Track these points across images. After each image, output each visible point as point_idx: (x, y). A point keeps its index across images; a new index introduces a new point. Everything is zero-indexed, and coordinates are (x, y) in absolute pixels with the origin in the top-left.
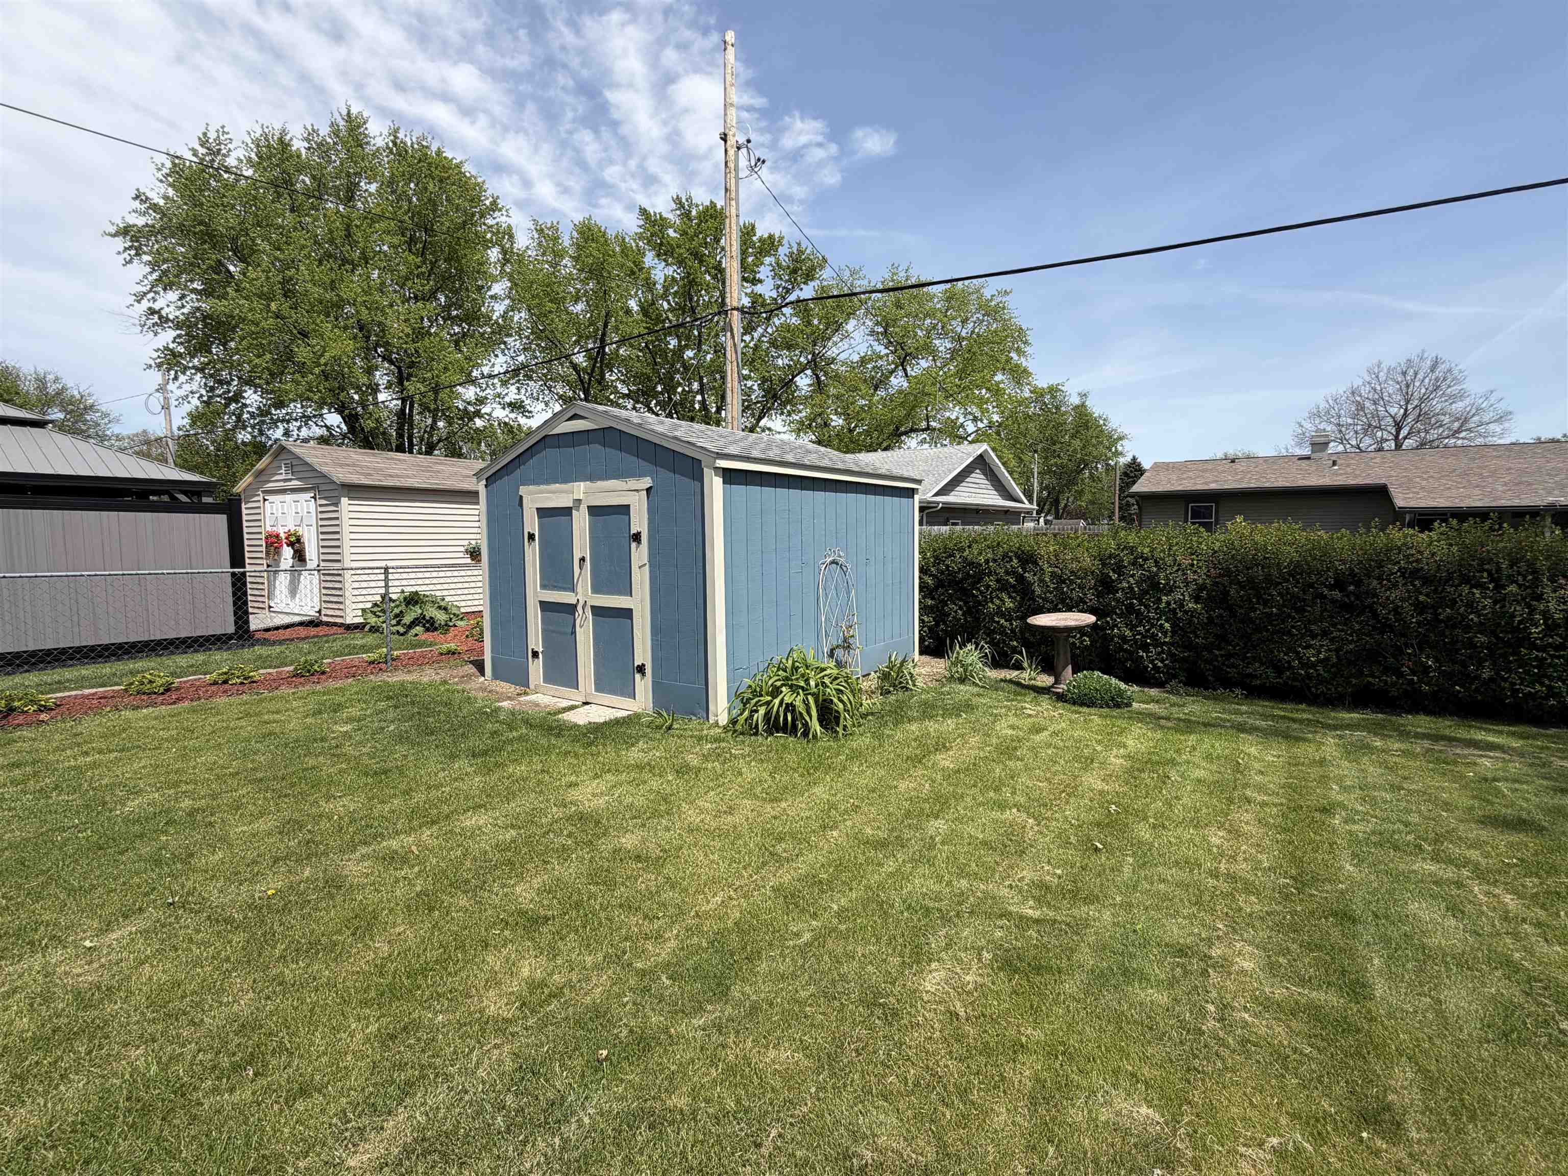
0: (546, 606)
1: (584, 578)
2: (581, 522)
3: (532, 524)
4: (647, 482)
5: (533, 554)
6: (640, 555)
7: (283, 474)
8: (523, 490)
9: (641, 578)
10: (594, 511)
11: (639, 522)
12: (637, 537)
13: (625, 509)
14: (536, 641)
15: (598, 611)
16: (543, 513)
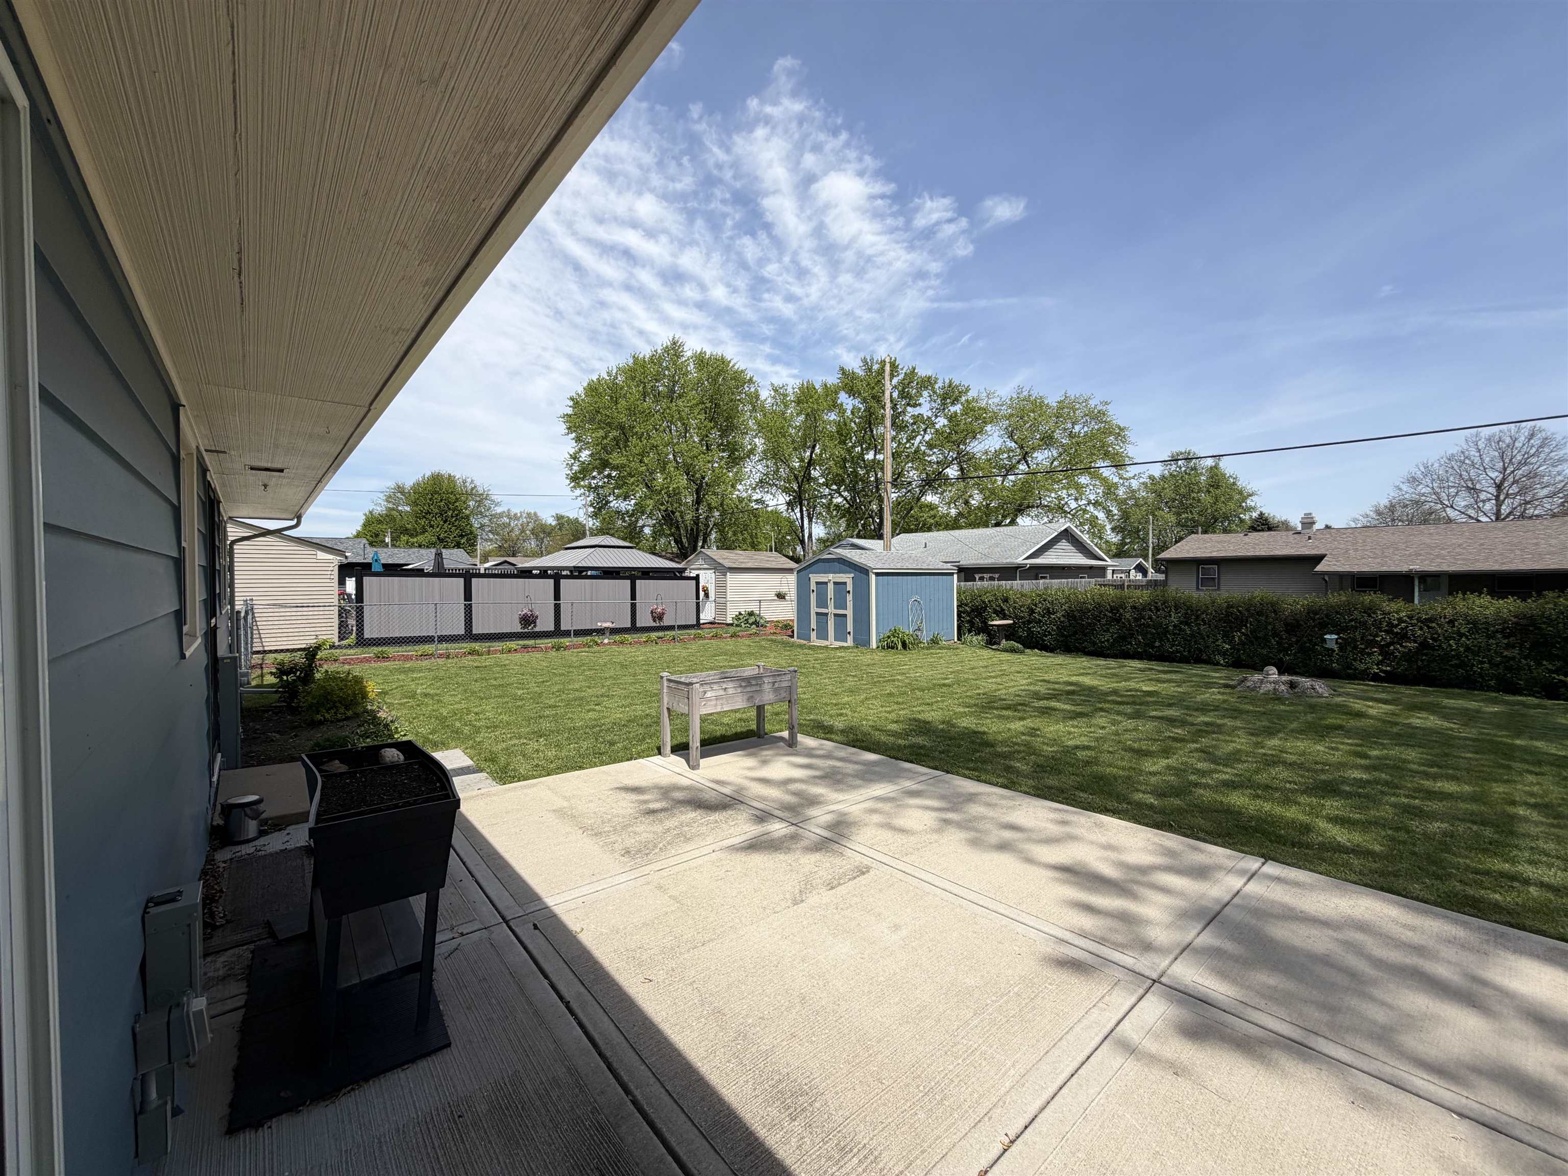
0: (817, 614)
1: (831, 605)
2: (831, 586)
3: (813, 586)
4: (852, 575)
5: (813, 597)
6: (850, 598)
7: (701, 562)
8: (810, 575)
9: (850, 604)
10: (835, 583)
11: (850, 587)
12: (849, 592)
13: (845, 583)
14: (813, 625)
15: (835, 615)
16: (817, 583)
